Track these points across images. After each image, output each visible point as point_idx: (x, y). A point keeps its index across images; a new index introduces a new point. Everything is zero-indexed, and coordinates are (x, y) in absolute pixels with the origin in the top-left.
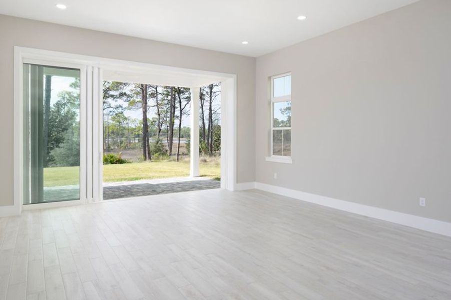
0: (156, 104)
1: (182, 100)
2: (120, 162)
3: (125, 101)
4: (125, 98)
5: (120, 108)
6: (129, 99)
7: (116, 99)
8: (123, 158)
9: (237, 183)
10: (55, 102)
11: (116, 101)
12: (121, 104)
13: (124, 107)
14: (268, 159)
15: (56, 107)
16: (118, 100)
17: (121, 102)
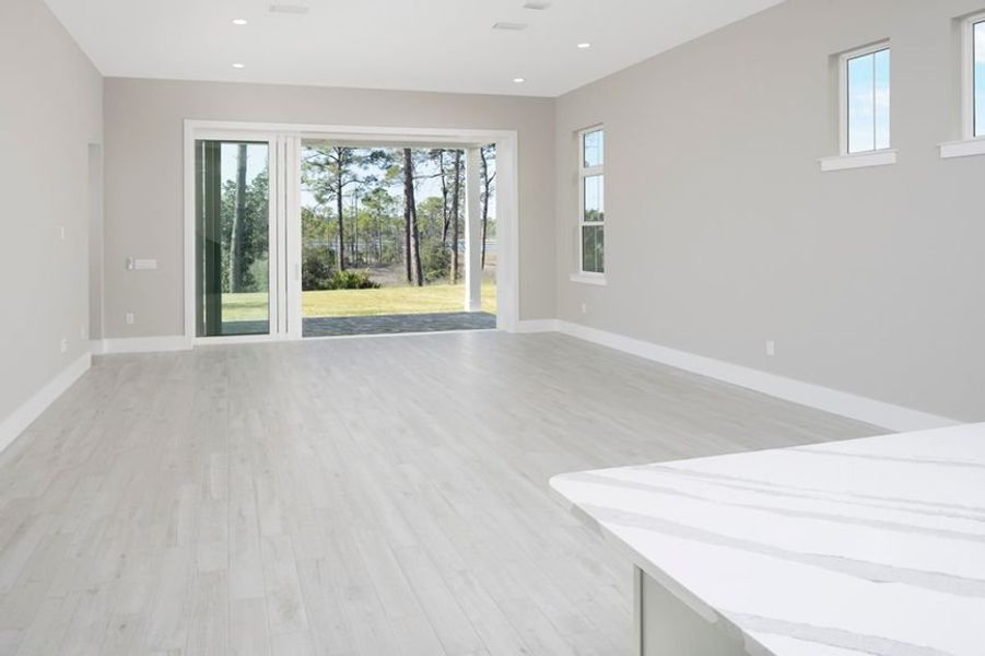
0: (438, 171)
1: (488, 162)
2: (366, 285)
3: (382, 168)
4: (382, 162)
5: (374, 183)
6: (389, 163)
7: (364, 165)
8: (371, 279)
9: (520, 319)
10: (255, 176)
11: (366, 168)
12: (375, 174)
13: (380, 179)
14: (573, 278)
15: (255, 184)
16: (370, 165)
17: (376, 170)
